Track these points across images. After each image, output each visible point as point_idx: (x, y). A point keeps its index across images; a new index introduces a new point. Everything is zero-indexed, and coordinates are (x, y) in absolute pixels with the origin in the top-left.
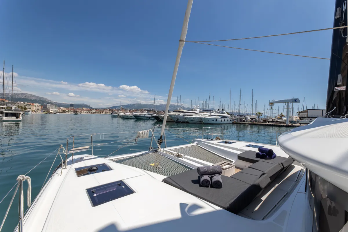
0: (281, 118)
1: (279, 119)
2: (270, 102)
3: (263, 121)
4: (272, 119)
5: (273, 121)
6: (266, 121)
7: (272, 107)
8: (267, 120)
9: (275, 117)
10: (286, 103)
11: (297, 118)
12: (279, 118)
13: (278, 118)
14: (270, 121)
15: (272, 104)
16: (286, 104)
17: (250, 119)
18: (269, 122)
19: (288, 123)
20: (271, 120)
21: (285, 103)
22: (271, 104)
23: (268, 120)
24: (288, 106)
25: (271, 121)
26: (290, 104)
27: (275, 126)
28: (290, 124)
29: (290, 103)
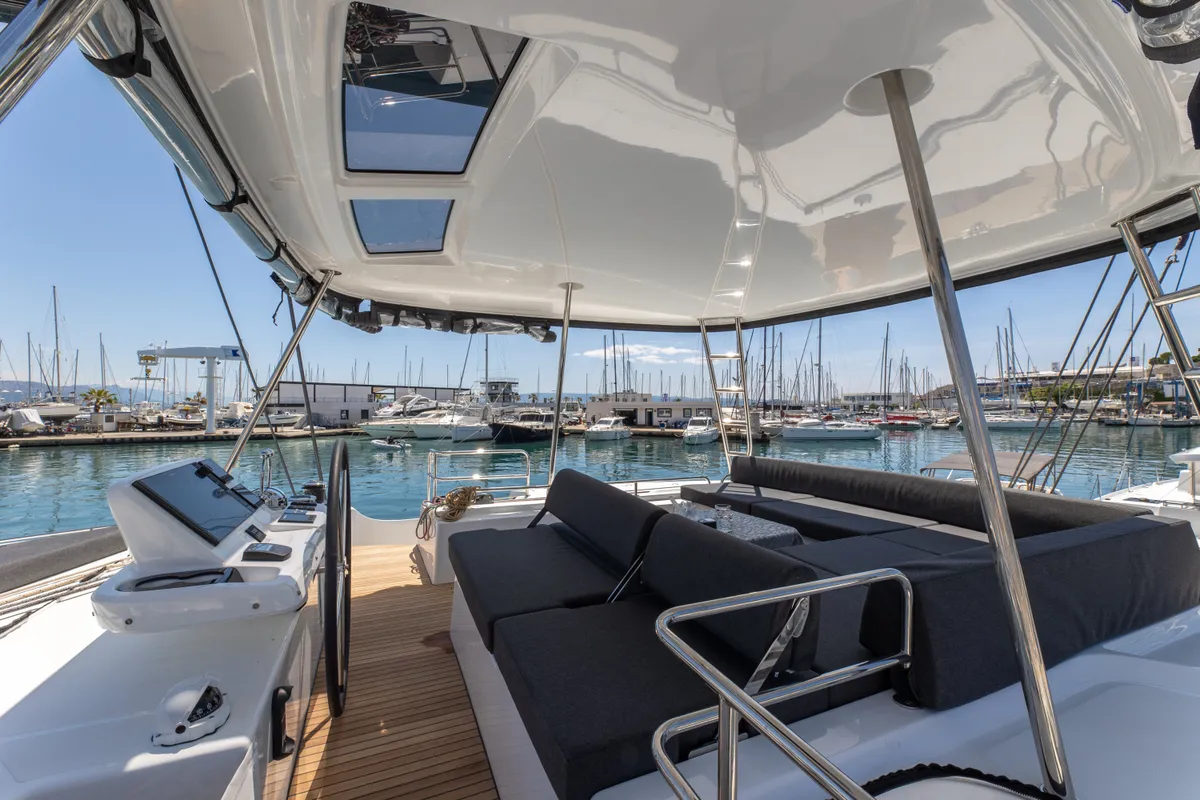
0: (194, 411)
1: (186, 412)
2: (139, 353)
3: (118, 423)
4: (156, 416)
5: (161, 424)
6: (130, 424)
7: (148, 371)
8: (134, 421)
9: (174, 408)
10: (205, 359)
11: (248, 408)
12: (187, 410)
13: (181, 411)
14: (148, 425)
15: (153, 359)
16: (203, 363)
17: (44, 418)
18: (144, 427)
19: (214, 428)
20: (151, 419)
21: (200, 360)
22: (146, 358)
23: (141, 421)
24: (211, 370)
25: (153, 425)
26: (218, 363)
27: (170, 441)
28: (220, 432)
29: (217, 360)
